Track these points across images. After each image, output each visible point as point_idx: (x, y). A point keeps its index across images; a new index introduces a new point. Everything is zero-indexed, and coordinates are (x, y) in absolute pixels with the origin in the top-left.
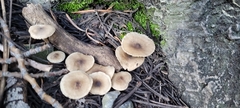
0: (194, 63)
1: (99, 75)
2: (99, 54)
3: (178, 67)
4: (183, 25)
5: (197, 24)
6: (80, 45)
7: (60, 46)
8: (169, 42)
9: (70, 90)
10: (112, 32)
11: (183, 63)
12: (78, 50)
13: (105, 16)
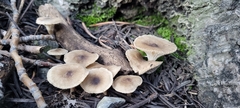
0: (233, 65)
1: (99, 71)
2: (107, 54)
3: (210, 79)
4: (211, 20)
5: (229, 13)
6: (87, 44)
7: (66, 43)
8: (197, 47)
9: (57, 78)
10: (127, 39)
11: (217, 71)
12: (83, 48)
13: (123, 27)
